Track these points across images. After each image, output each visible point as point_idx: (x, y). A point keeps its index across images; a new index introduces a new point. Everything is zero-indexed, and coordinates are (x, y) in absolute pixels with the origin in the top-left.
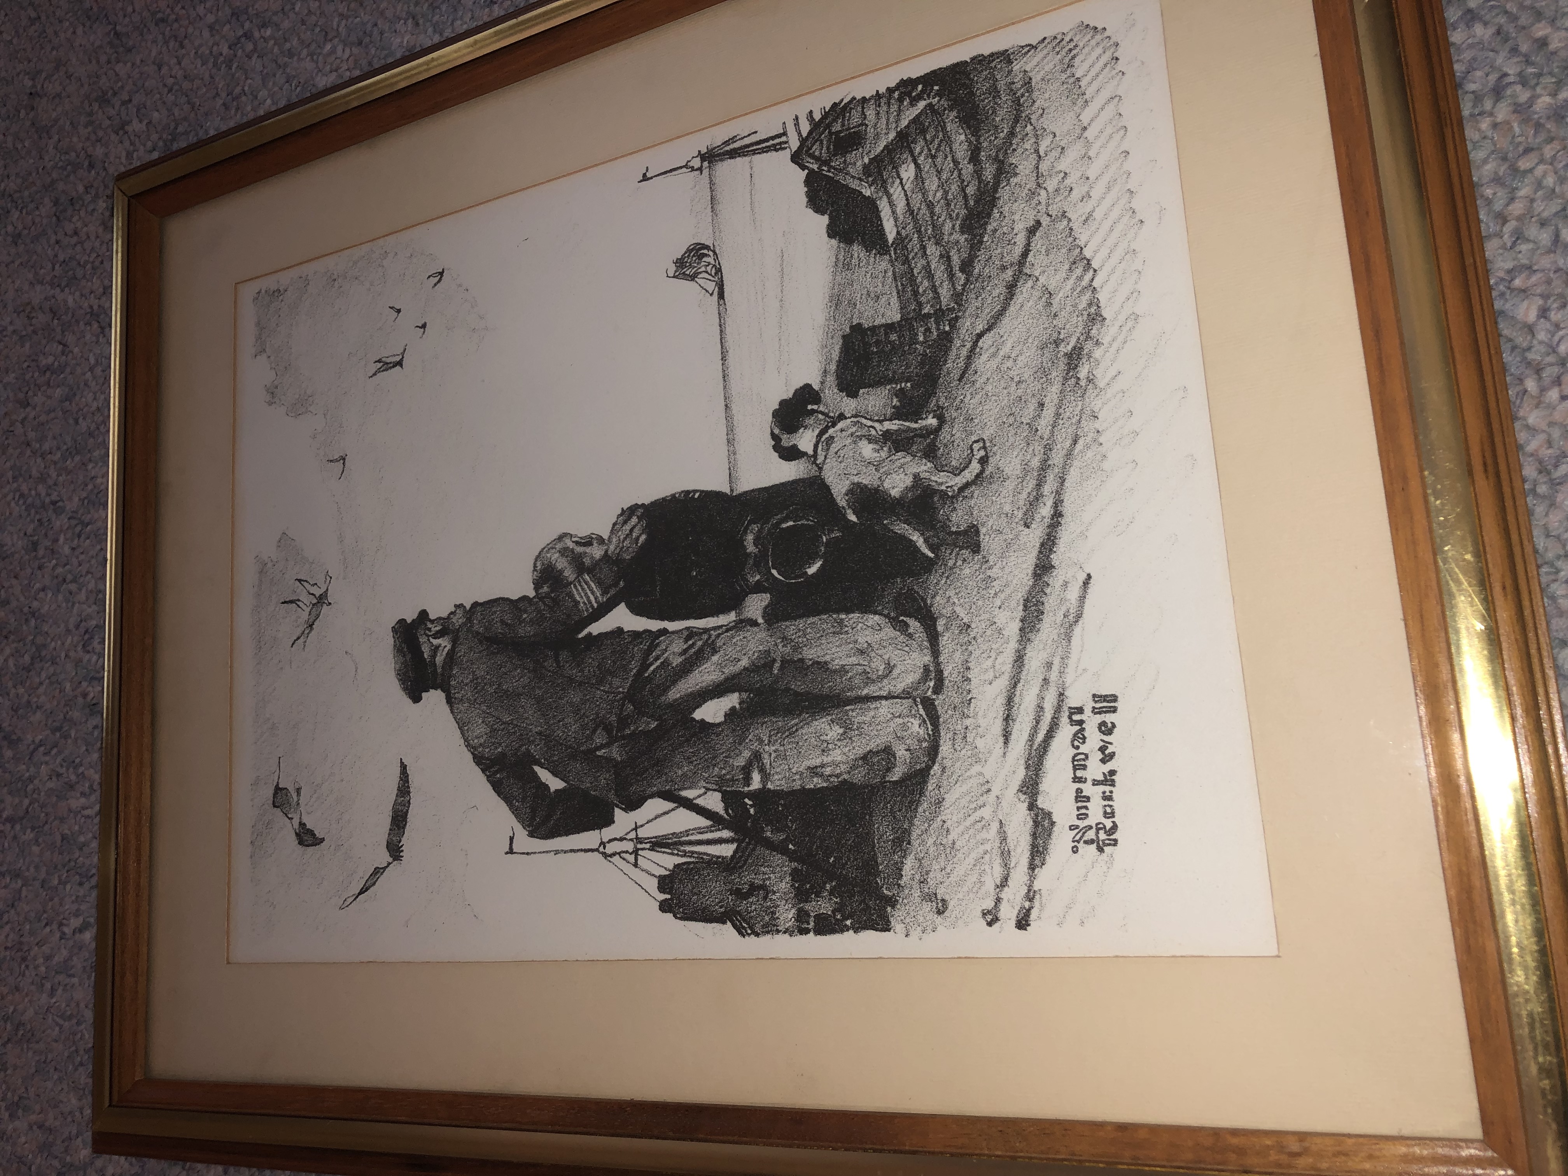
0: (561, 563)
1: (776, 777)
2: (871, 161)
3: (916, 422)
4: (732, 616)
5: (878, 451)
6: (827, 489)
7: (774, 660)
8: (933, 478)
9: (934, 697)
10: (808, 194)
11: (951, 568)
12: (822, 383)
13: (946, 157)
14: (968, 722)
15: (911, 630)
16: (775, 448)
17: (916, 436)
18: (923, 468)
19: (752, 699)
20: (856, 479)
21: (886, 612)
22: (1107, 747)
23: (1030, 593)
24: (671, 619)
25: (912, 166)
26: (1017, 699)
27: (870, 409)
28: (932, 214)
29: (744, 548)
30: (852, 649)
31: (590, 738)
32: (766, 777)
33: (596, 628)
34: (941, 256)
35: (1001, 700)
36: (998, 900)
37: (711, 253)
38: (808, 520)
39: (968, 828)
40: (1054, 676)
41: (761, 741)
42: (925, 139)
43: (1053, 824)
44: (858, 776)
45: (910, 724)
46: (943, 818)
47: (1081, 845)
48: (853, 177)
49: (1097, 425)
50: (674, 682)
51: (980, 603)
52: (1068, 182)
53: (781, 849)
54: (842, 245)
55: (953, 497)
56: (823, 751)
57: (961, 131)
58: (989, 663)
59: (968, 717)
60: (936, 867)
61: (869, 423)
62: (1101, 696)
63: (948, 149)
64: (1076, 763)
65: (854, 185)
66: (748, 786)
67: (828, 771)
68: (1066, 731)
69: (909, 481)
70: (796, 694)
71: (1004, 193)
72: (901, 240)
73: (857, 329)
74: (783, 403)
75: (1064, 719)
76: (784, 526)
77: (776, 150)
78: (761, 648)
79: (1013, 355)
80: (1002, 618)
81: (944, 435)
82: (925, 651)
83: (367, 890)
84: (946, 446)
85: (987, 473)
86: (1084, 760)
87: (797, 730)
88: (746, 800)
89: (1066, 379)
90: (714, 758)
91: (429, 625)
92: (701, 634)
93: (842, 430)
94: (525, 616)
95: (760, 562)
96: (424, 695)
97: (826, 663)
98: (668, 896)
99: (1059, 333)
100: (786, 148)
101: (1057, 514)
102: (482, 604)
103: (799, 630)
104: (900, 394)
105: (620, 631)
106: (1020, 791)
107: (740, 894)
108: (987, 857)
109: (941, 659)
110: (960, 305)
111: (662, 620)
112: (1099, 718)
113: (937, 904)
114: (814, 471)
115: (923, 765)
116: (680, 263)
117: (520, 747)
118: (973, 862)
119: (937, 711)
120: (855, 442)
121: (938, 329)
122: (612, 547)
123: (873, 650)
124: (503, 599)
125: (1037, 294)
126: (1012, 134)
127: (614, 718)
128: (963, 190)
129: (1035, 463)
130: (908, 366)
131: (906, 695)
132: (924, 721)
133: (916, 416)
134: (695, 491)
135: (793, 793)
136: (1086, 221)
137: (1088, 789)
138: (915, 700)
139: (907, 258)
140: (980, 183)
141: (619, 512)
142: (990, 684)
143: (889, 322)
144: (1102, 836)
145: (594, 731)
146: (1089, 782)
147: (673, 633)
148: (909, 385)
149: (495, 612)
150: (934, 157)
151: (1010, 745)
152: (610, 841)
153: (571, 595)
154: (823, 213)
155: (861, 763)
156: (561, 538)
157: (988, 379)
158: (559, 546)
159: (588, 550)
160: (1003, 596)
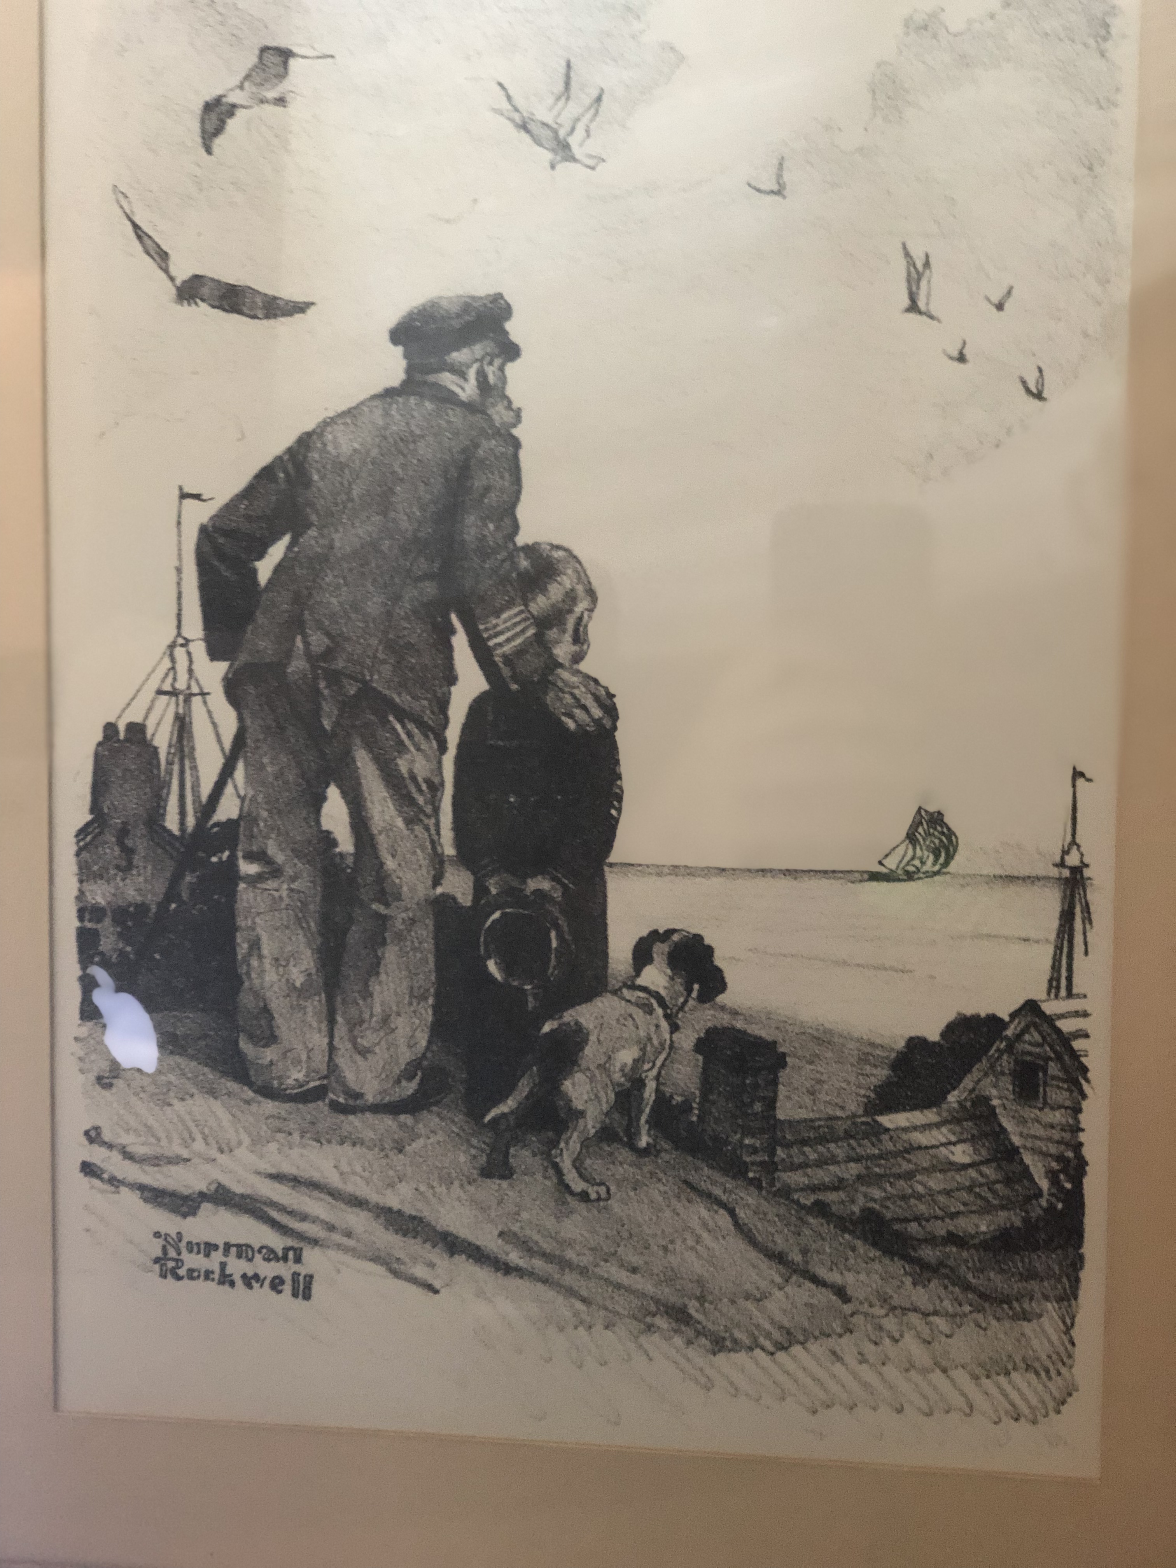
0: (556, 591)
1: (252, 895)
2: (994, 1108)
3: (647, 1122)
4: (449, 850)
5: (622, 1070)
6: (588, 997)
7: (387, 905)
8: (575, 1134)
9: (327, 1101)
10: (976, 1018)
11: (468, 1141)
12: (723, 1008)
13: (965, 1204)
14: (296, 1136)
15: (404, 1083)
16: (655, 933)
17: (630, 1120)
18: (590, 1124)
19: (344, 870)
20: (593, 1038)
21: (429, 1055)
22: (257, 1282)
23: (428, 1225)
24: (459, 761)
25: (967, 1160)
26: (316, 1193)
27: (676, 1066)
28: (899, 1176)
29: (533, 876)
30: (391, 1008)
31: (320, 626)
32: (254, 881)
33: (460, 642)
34: (841, 1180)
35: (316, 1176)
36: (110, 1146)
37: (937, 868)
38: (555, 968)
39: (182, 1121)
40: (336, 1237)
41: (293, 879)
42: (998, 1182)
43: (185, 1216)
44: (246, 1000)
45: (299, 1068)
46: (196, 1096)
47: (161, 1242)
48: (979, 1080)
49: (599, 1328)
50: (376, 759)
51: (425, 1168)
52: (887, 1341)
53: (171, 894)
54: (893, 1055)
55: (549, 1155)
56: (277, 960)
57: (992, 1228)
58: (358, 1169)
59: (302, 1137)
61: (659, 1063)
62: (310, 1283)
63: (974, 1208)
64: (244, 1248)
65: (968, 1082)
66: (244, 857)
67: (255, 963)
68: (278, 1242)
69: (578, 1104)
70: (345, 932)
71: (897, 1267)
72: (879, 1130)
73: (781, 1061)
74: (710, 950)
75: (290, 1242)
76: (553, 934)
77: (1050, 981)
78: (405, 889)
79: (699, 1247)
80: (405, 1189)
81: (624, 1154)
82: (379, 1098)
83: (139, 237)
84: (611, 1154)
85: (569, 1198)
86: (247, 1256)
87: (302, 928)
88: (227, 853)
89: (657, 1302)
90: (279, 812)
91: (497, 362)
92: (433, 804)
93: (657, 1026)
94: (491, 526)
95: (513, 895)
96: (400, 350)
97: (378, 974)
98: (122, 736)
99: (711, 1303)
100: (1049, 994)
101: (507, 1269)
102: (516, 457)
103: (420, 943)
104: (686, 1107)
105: (451, 679)
106: (220, 1185)
107: (123, 833)
108: (153, 1140)
109: (368, 1115)
110: (775, 1195)
111: (460, 746)
112: (288, 1278)
113: (108, 1078)
114: (613, 983)
115: (253, 1079)
116: (936, 820)
117: (318, 514)
119: (311, 1102)
120: (639, 1042)
121: (753, 1163)
122: (565, 675)
123: (387, 1034)
124: (518, 492)
125: (763, 1285)
126: (967, 1287)
127: (340, 664)
128: (917, 1219)
129: (570, 1254)
130: (717, 1120)
131: (332, 1068)
132: (301, 1086)
133: (655, 1122)
134: (619, 810)
135: (232, 915)
136: (834, 1353)
137: (217, 1257)
138: (325, 1077)
139: (852, 1137)
140: (918, 1240)
141: (612, 691)
142: (335, 1167)
143: (778, 1104)
144: (171, 1264)
145: (328, 634)
146: (224, 1259)
147: (440, 762)
148: (694, 1119)
149: (502, 477)
150: (970, 1189)
151: (268, 1181)
152: (189, 654)
153: (510, 604)
154: (943, 1035)
155: (262, 1004)
156: (592, 594)
157: (678, 1214)
158: (580, 589)
159: (568, 637)
160: (429, 1194)
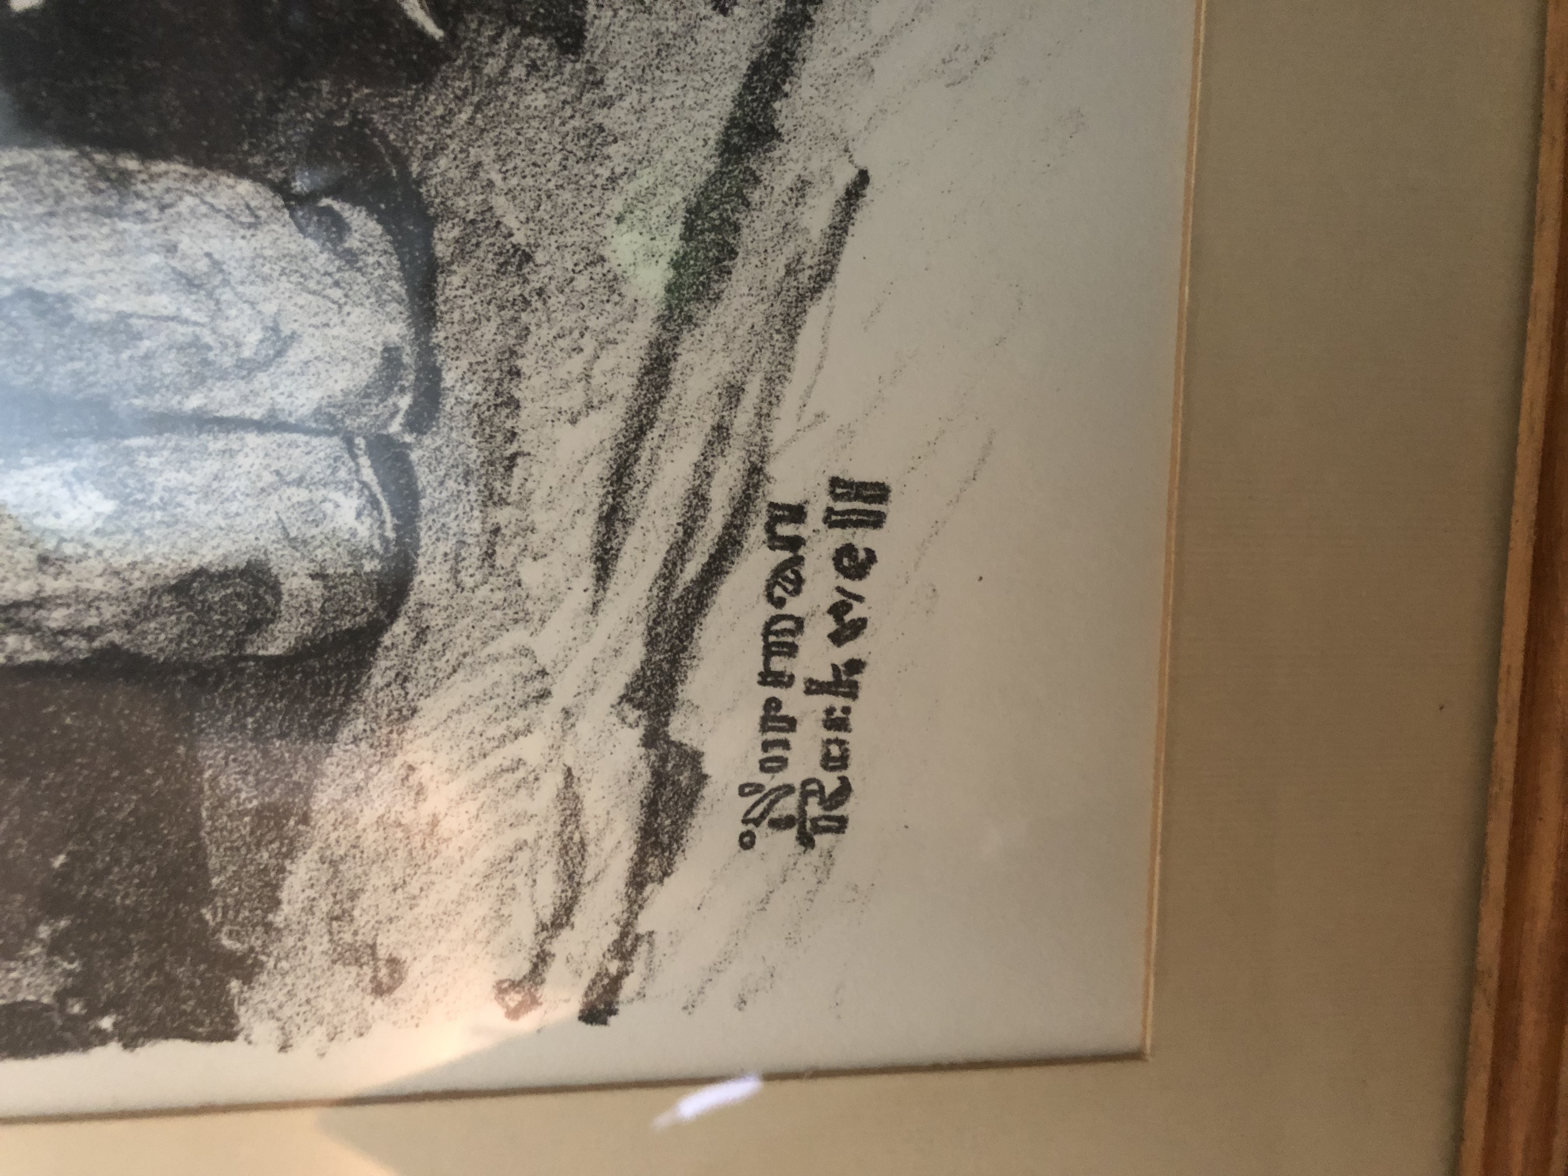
9: (408, 438)
14: (502, 516)
15: (353, 242)
21: (276, 175)
22: (850, 607)
26: (640, 470)
30: (157, 269)
43: (702, 779)
44: (158, 638)
45: (328, 507)
46: (411, 759)
47: (762, 832)
51: (567, 196)
58: (577, 364)
59: (503, 502)
60: (378, 879)
62: (848, 484)
64: (772, 638)
67: (57, 617)
68: (757, 561)
75: (756, 533)
82: (393, 308)
86: (792, 632)
106: (625, 698)
108: (524, 857)
109: (440, 336)
112: (838, 537)
113: (376, 970)
115: (362, 620)
118: (483, 868)
119: (413, 479)
131: (323, 423)
132: (374, 503)
137: (794, 702)
138: (349, 442)
142: (573, 421)
144: (814, 809)
146: (799, 685)
160: (631, 188)
